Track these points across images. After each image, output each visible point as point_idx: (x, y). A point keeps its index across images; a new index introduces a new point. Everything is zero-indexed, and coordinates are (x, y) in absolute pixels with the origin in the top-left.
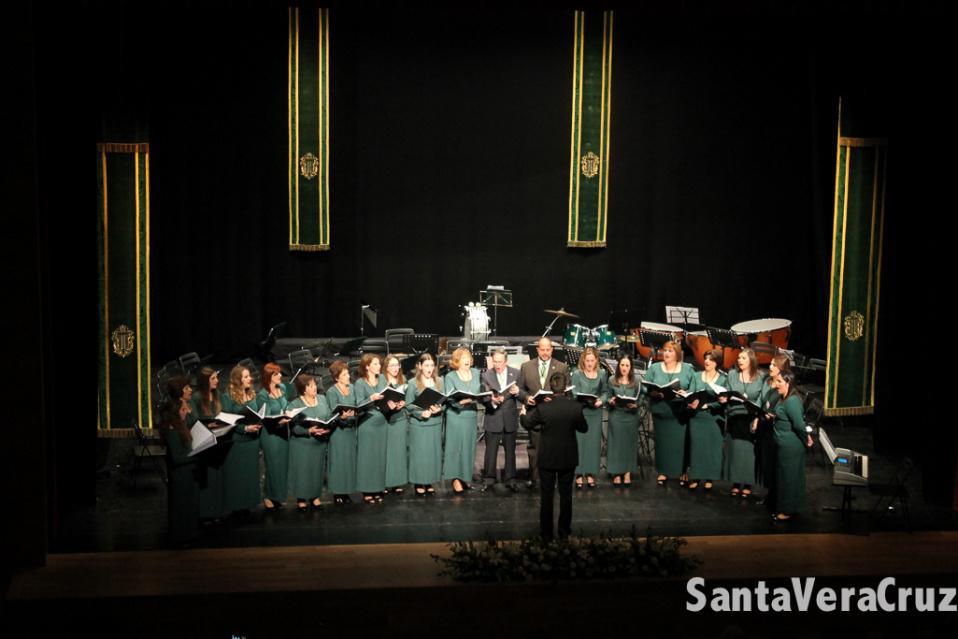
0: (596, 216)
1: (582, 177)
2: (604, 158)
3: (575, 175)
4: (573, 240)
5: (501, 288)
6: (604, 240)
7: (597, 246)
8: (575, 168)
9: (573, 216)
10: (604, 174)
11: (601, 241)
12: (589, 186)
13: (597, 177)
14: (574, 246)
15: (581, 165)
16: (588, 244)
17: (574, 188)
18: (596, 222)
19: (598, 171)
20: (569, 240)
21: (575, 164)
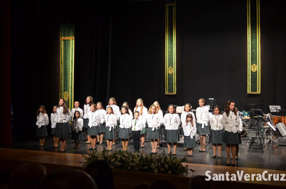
0: (257, 84)
1: (252, 72)
2: (259, 66)
3: (249, 71)
4: (249, 91)
5: (213, 99)
6: (260, 92)
7: (257, 93)
8: (249, 69)
9: (249, 84)
10: (259, 71)
11: (259, 92)
12: (254, 74)
13: (256, 72)
14: (250, 93)
15: (251, 68)
16: (254, 93)
17: (249, 75)
18: (257, 86)
19: (257, 70)
20: (248, 91)
21: (249, 68)
